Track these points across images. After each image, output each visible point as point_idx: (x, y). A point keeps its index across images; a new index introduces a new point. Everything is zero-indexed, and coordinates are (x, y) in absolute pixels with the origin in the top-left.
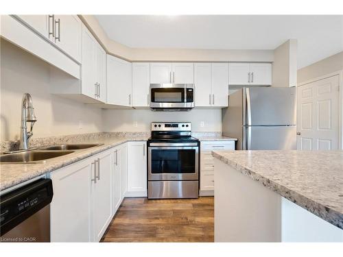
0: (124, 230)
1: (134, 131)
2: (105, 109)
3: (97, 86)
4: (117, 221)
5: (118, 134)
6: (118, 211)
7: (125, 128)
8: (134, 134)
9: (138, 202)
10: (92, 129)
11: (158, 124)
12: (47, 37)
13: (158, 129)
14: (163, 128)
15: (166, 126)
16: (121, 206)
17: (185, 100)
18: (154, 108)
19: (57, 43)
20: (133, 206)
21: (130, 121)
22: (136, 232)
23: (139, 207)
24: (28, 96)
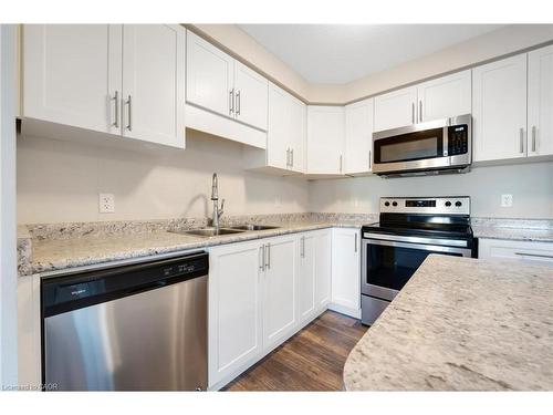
0: (309, 349)
1: (351, 212)
2: (312, 180)
3: (290, 152)
4: (306, 334)
5: (329, 215)
6: (312, 323)
7: (338, 208)
8: (351, 217)
9: (343, 321)
10: (294, 208)
11: (391, 202)
12: (228, 115)
13: (391, 209)
14: (402, 208)
15: (409, 204)
16: (318, 318)
17: (445, 152)
18: (380, 174)
19: (239, 118)
20: (335, 325)
21: (346, 197)
22: (324, 359)
23: (342, 330)
24: (215, 175)
